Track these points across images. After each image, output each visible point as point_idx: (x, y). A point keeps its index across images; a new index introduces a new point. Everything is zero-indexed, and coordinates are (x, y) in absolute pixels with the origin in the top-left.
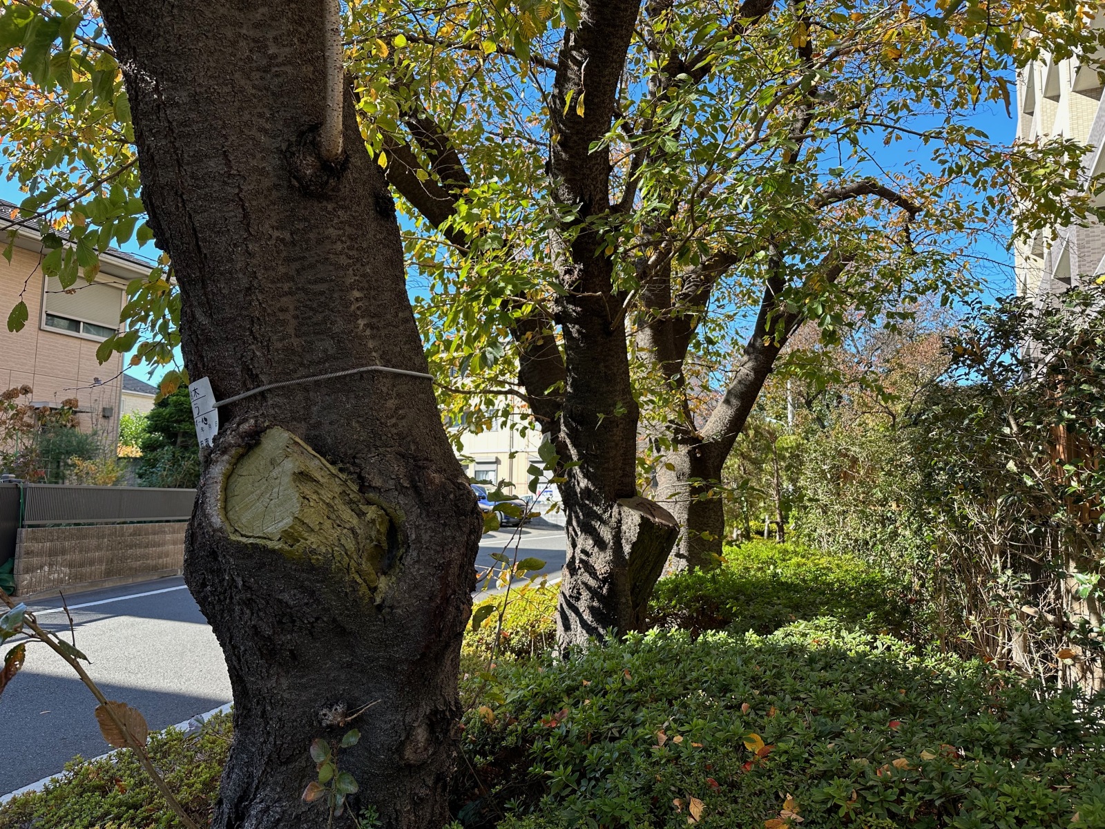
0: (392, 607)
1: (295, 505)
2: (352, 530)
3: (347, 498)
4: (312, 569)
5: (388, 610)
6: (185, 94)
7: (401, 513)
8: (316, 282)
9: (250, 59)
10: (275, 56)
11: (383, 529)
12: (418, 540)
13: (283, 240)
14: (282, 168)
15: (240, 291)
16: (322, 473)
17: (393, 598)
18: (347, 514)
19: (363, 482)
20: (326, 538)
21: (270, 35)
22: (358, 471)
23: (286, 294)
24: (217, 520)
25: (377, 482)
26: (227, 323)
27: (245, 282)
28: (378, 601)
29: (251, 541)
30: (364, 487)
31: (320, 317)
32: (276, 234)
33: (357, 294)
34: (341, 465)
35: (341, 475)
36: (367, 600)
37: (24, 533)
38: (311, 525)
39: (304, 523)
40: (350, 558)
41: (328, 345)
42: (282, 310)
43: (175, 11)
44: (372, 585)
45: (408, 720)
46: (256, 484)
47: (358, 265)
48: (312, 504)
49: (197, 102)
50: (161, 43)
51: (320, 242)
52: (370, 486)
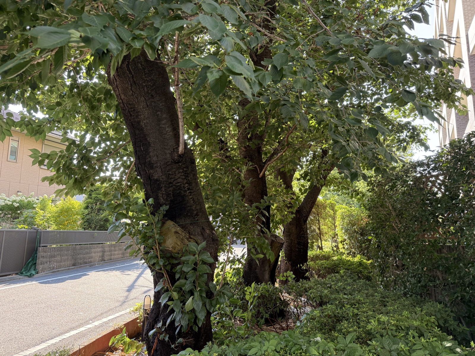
1: (175, 239)
3: (186, 237)
7: (199, 241)
8: (177, 183)
14: (169, 157)
16: (180, 231)
18: (186, 241)
19: (190, 233)
22: (188, 230)
25: (193, 233)
32: (168, 172)
34: (184, 229)
37: (40, 249)
38: (178, 244)
47: (187, 178)
48: (178, 239)
51: (178, 173)
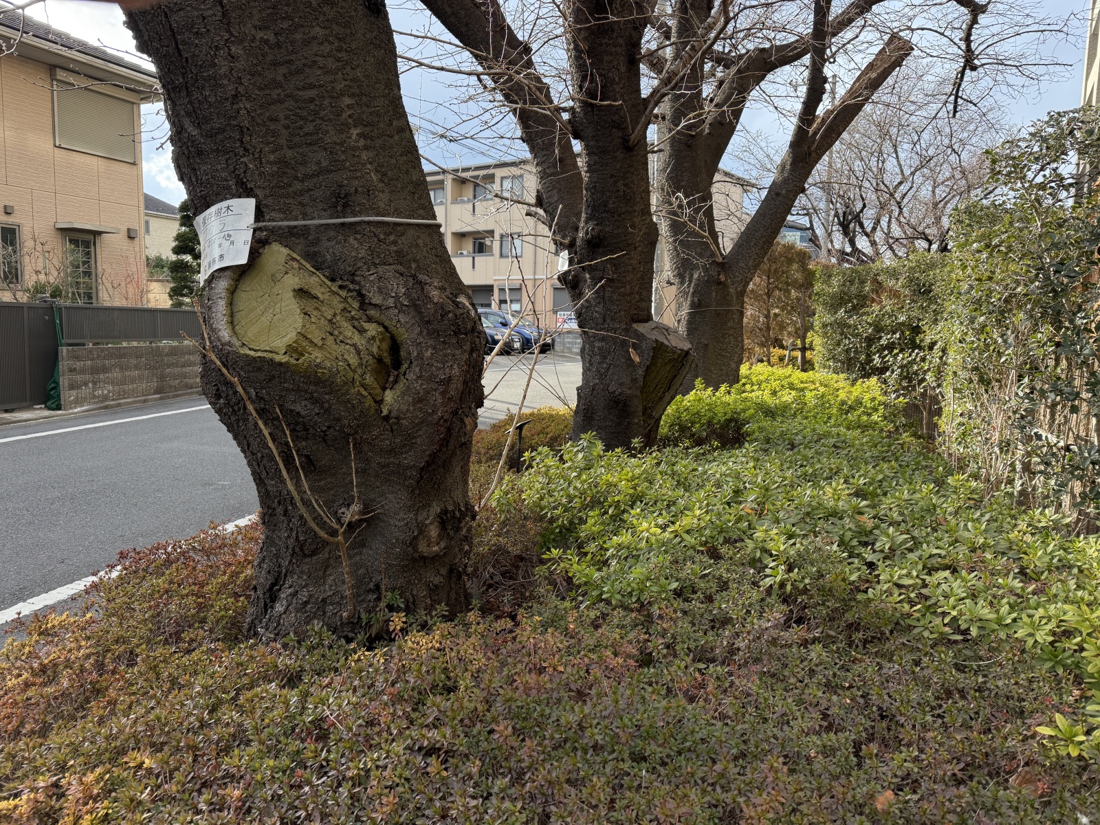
0: (397, 418)
1: (297, 321)
2: (354, 345)
3: (347, 314)
4: (318, 381)
5: (393, 420)
7: (402, 330)
8: (304, 88)
11: (385, 346)
12: (420, 356)
13: (266, 42)
15: (226, 99)
16: (322, 290)
17: (398, 410)
18: (348, 331)
19: (364, 300)
20: (330, 353)
22: (357, 288)
23: (275, 102)
24: (225, 334)
25: (377, 300)
26: (217, 133)
27: (230, 88)
28: (385, 412)
29: (259, 354)
30: (364, 304)
31: (310, 128)
33: (347, 101)
34: (340, 283)
35: (341, 292)
36: (373, 411)
37: (64, 351)
38: (315, 341)
39: (307, 339)
40: (354, 371)
42: (274, 120)
44: (379, 398)
45: (420, 518)
46: (259, 300)
47: (348, 69)
48: (313, 320)
52: (370, 304)
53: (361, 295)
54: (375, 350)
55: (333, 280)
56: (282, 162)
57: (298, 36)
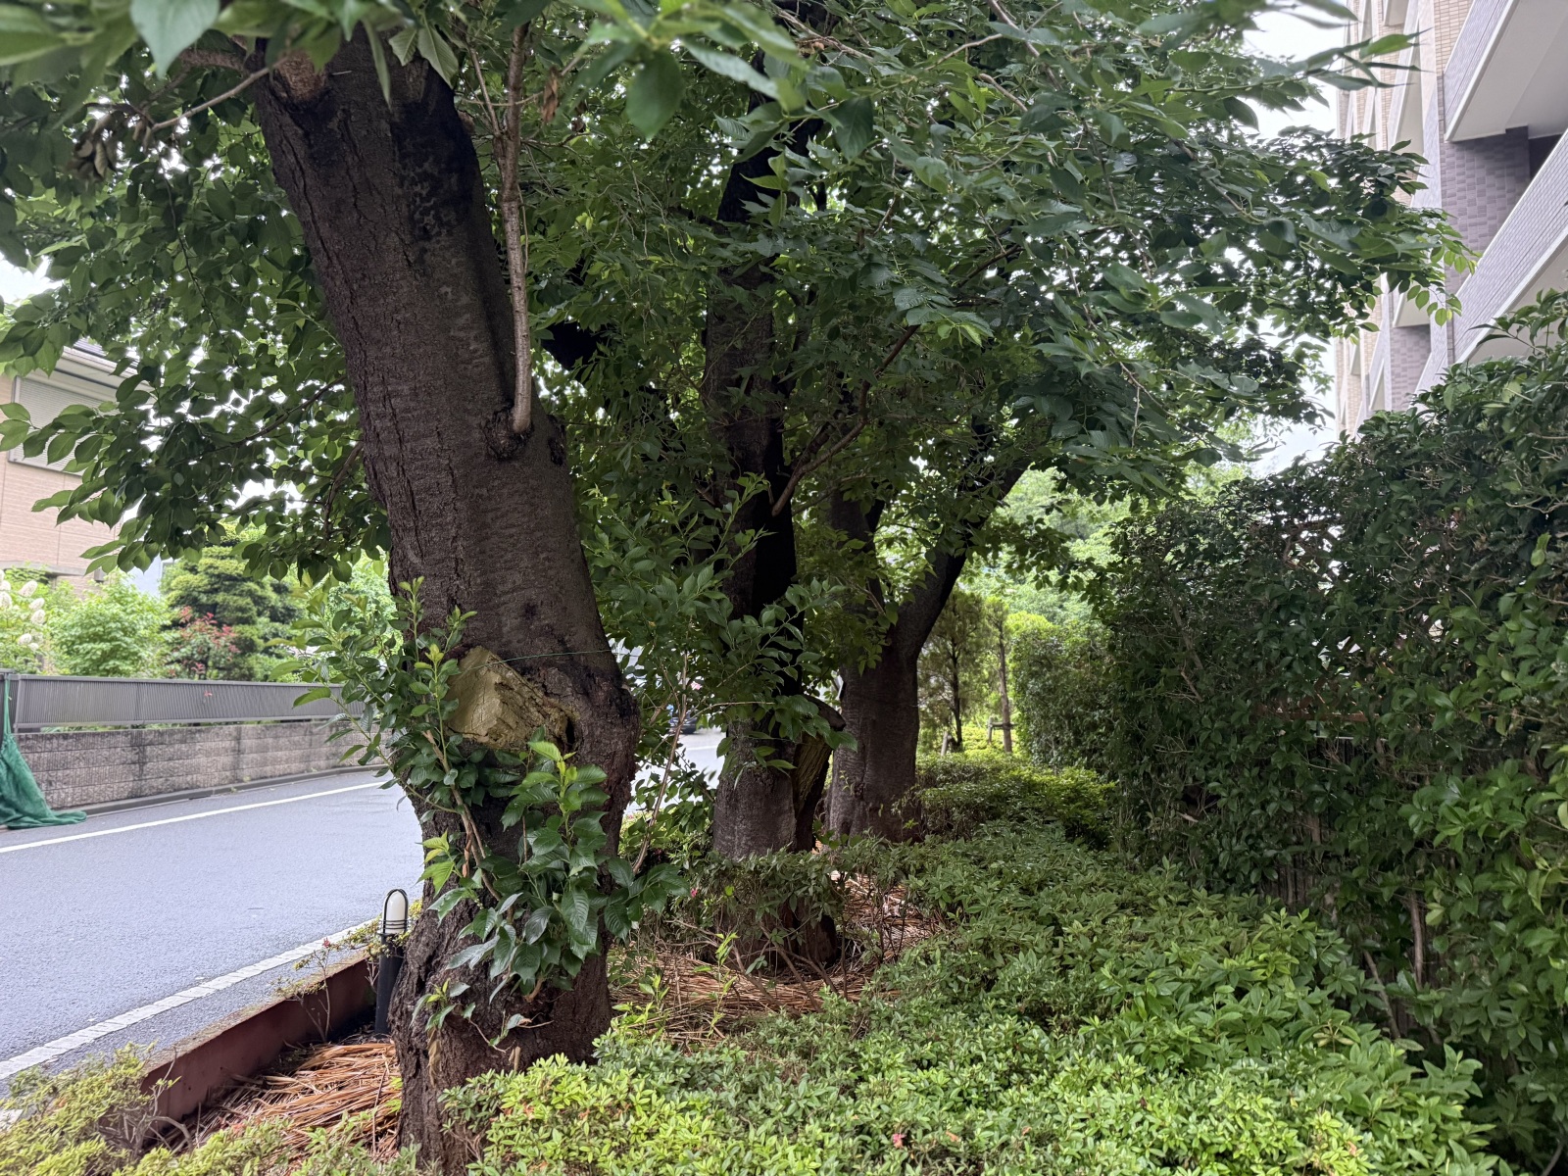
3: (534, 701)
6: (406, 388)
7: (577, 714)
9: (457, 355)
10: (475, 351)
11: (564, 727)
12: (591, 734)
13: (481, 496)
14: (481, 440)
19: (546, 689)
21: (473, 334)
22: (542, 680)
23: (484, 539)
25: (556, 690)
26: (437, 563)
27: (453, 532)
30: (547, 693)
31: (509, 556)
32: (477, 491)
35: (529, 684)
39: (504, 723)
41: (518, 578)
42: (482, 552)
43: (402, 326)
49: (417, 395)
50: (388, 350)
51: (510, 495)
53: (544, 686)
54: (556, 730)
55: (523, 675)
56: (486, 584)
57: (505, 491)
